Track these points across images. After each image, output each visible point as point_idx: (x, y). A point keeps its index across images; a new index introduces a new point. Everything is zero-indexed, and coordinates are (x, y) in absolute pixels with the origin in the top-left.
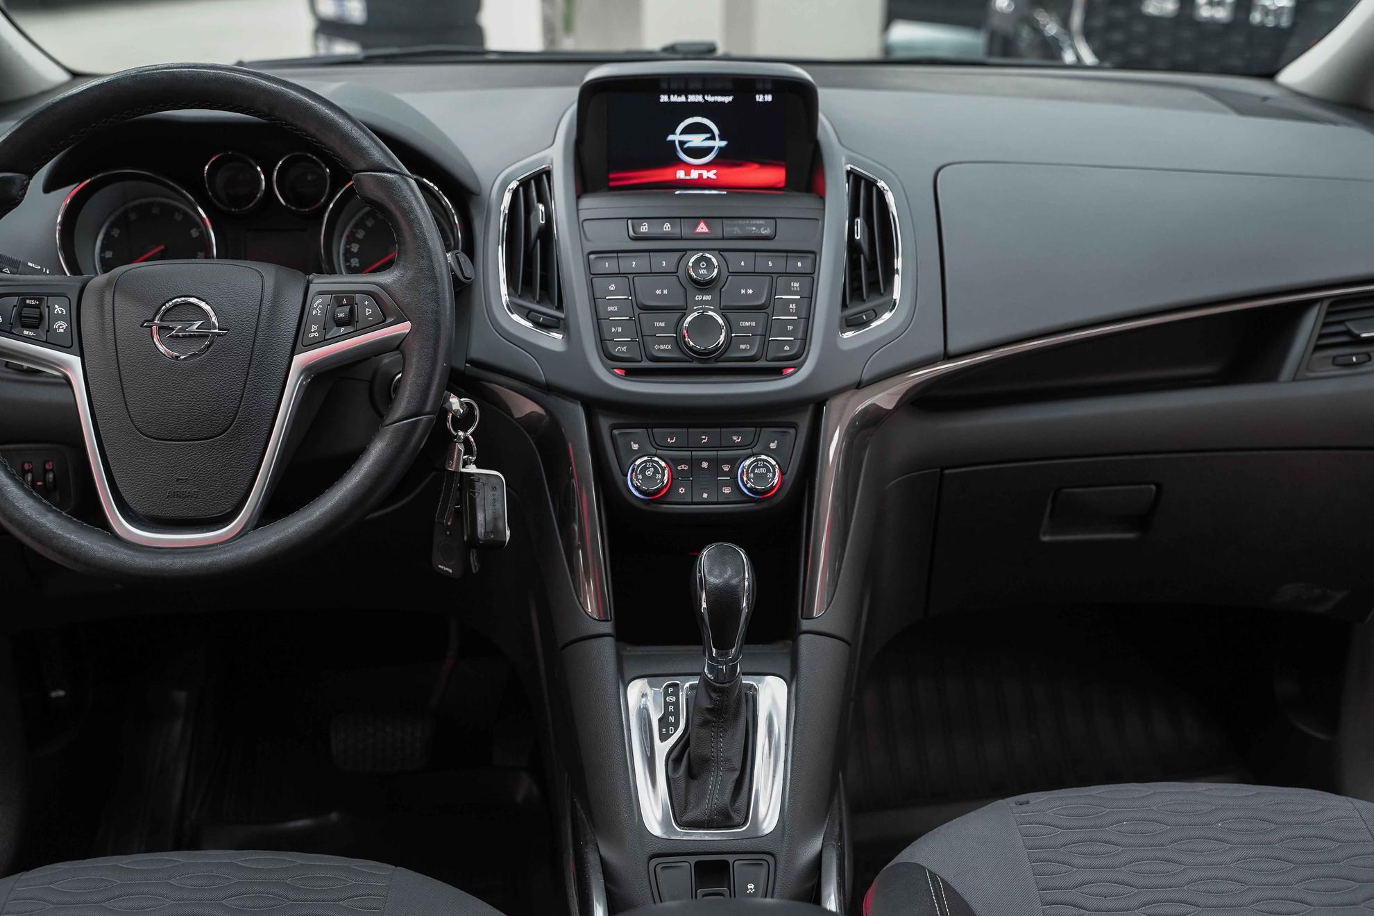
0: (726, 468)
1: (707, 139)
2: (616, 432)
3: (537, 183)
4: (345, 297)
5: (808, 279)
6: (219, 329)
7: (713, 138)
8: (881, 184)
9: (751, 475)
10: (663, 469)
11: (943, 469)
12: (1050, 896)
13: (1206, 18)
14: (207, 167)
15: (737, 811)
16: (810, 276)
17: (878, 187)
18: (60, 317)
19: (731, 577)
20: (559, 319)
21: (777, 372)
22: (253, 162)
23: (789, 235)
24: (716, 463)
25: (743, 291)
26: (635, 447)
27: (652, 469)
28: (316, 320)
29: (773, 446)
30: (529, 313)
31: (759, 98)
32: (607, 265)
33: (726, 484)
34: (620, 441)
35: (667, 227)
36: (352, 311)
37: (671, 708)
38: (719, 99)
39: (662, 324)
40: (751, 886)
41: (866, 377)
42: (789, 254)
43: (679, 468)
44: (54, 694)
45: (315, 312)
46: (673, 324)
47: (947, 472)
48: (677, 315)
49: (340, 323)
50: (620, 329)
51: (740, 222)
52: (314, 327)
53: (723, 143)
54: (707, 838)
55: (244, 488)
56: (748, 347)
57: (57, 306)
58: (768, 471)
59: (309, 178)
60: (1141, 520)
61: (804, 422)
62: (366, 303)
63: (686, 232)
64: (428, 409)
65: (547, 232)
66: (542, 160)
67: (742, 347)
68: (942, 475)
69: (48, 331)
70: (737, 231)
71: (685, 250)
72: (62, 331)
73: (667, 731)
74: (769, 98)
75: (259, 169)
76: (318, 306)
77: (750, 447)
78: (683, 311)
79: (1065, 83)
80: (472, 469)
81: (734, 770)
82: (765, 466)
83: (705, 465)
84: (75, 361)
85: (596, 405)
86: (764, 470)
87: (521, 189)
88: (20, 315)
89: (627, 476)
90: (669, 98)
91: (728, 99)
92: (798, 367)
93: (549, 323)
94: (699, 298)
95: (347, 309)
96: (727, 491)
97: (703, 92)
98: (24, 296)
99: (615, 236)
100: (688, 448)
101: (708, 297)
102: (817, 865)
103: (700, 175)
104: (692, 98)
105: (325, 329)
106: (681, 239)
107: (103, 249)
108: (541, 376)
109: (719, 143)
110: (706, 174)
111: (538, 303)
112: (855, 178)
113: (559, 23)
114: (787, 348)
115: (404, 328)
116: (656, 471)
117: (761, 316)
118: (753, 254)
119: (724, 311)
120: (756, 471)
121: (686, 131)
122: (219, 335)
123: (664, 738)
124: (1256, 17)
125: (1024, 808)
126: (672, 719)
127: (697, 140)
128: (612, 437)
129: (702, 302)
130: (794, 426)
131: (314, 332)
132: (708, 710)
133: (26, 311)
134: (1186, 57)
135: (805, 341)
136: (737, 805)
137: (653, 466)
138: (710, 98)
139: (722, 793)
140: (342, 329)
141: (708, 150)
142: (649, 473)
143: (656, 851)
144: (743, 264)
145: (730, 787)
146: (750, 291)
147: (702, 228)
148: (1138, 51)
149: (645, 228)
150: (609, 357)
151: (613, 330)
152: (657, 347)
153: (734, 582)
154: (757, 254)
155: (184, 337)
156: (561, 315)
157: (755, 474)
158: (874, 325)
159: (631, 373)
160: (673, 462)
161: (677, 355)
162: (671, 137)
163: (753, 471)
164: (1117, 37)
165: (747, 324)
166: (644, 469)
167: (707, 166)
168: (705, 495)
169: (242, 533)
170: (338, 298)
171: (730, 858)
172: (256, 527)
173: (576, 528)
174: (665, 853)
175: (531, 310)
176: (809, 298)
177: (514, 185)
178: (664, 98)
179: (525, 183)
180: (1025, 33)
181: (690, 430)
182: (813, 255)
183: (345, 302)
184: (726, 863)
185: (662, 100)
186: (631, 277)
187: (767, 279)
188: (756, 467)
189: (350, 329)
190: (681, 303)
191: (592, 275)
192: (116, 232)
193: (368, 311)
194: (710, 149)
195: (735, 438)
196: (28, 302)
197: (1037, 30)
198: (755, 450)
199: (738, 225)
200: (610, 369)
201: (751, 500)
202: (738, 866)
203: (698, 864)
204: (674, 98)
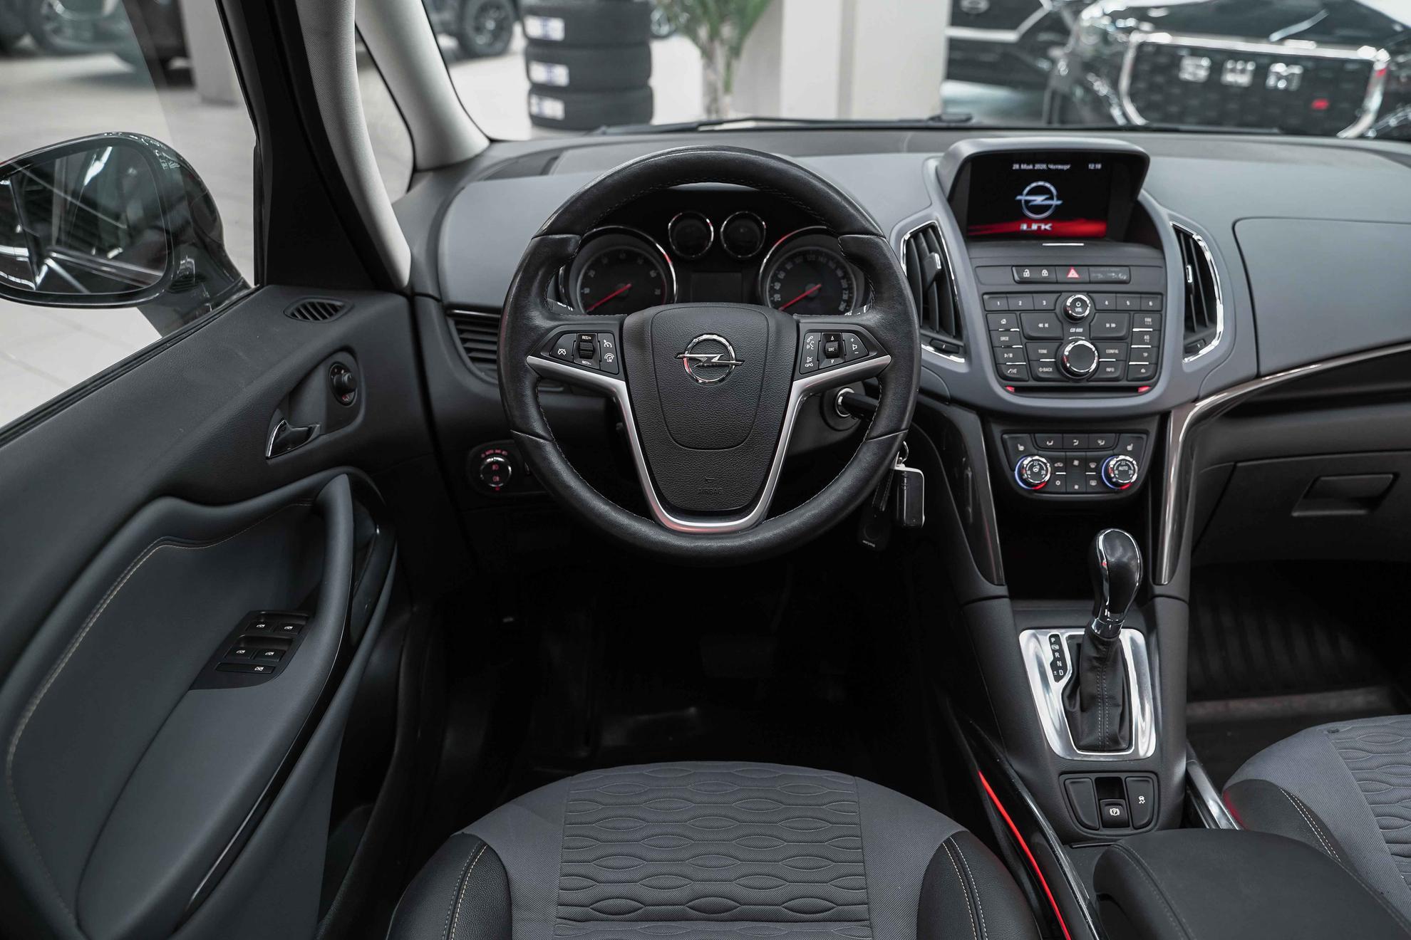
0: (1093, 466)
1: (1046, 199)
2: (1006, 436)
3: (926, 235)
4: (832, 335)
5: (1157, 316)
6: (736, 361)
7: (1051, 198)
8: (1196, 237)
9: (1116, 472)
10: (1045, 464)
11: (1237, 462)
12: (1380, 809)
13: (1230, 82)
14: (670, 224)
15: (1123, 738)
16: (1159, 313)
17: (1193, 239)
18: (608, 350)
19: (1123, 556)
20: (958, 346)
21: (1133, 390)
22: (703, 216)
23: (1142, 280)
24: (1085, 462)
25: (1108, 325)
26: (1021, 448)
27: (1038, 467)
28: (810, 353)
29: (1130, 448)
30: (932, 340)
31: (1091, 166)
32: (999, 304)
33: (1092, 478)
34: (1009, 444)
35: (1045, 273)
36: (840, 346)
37: (1057, 655)
38: (1060, 167)
39: (1045, 351)
40: (1142, 798)
41: (1202, 394)
42: (1143, 295)
43: (1056, 465)
44: (506, 620)
45: (808, 347)
46: (1053, 354)
47: (1240, 464)
48: (1055, 345)
49: (830, 356)
50: (1011, 355)
51: (1102, 269)
52: (809, 359)
53: (1059, 202)
54: (1102, 759)
55: (758, 486)
56: (1113, 370)
57: (605, 341)
58: (1130, 468)
59: (742, 230)
60: (1372, 501)
61: (1153, 428)
62: (852, 340)
63: (1061, 277)
64: (903, 427)
65: (943, 277)
66: (927, 217)
67: (1108, 370)
68: (1235, 466)
69: (600, 361)
70: (1100, 277)
71: (1061, 292)
72: (611, 361)
73: (1058, 673)
74: (1099, 166)
75: (708, 221)
76: (811, 342)
77: (1114, 450)
78: (1061, 341)
80: (902, 467)
81: (1118, 706)
82: (1127, 465)
83: (1076, 463)
84: (620, 385)
85: (990, 415)
86: (1126, 468)
87: (912, 240)
88: (578, 348)
89: (1015, 470)
90: (1020, 166)
91: (1066, 167)
92: (1152, 386)
93: (948, 349)
94: (1073, 330)
95: (836, 344)
96: (1093, 483)
97: (1047, 162)
98: (581, 333)
99: (1003, 279)
100: (1063, 449)
101: (1080, 330)
102: (1188, 780)
103: (1039, 227)
104: (1038, 166)
105: (818, 360)
106: (1057, 283)
108: (947, 392)
109: (1055, 202)
110: (1043, 227)
111: (938, 332)
112: (1178, 231)
113: (720, 85)
114: (1143, 371)
115: (886, 359)
116: (1041, 468)
117: (1123, 345)
118: (1114, 295)
119: (1092, 340)
120: (1120, 468)
121: (1031, 193)
122: (736, 365)
123: (1058, 678)
124: (1271, 81)
125: (1336, 735)
126: (1059, 664)
127: (1039, 200)
128: (1004, 442)
129: (1075, 334)
130: (1147, 432)
131: (809, 362)
132: (1095, 658)
133: (583, 345)
135: (1157, 365)
136: (1122, 733)
137: (1039, 464)
138: (1052, 167)
139: (1111, 724)
140: (833, 361)
141: (1046, 208)
142: (1036, 470)
143: (1064, 769)
144: (1107, 303)
145: (1117, 719)
146: (1113, 325)
147: (1073, 274)
148: (1174, 109)
149: (1027, 274)
150: (1002, 377)
151: (1006, 356)
152: (1041, 369)
153: (1125, 560)
154: (1118, 295)
155: (708, 366)
156: (961, 343)
157: (1119, 471)
158: (1203, 352)
159: (1019, 390)
160: (1052, 460)
161: (1056, 376)
162: (1019, 198)
163: (1117, 469)
165: (1112, 351)
166: (1032, 466)
167: (1045, 221)
168: (1076, 487)
169: (756, 525)
170: (828, 335)
171: (1123, 776)
172: (768, 517)
174: (1072, 771)
175: (933, 339)
176: (1159, 331)
177: (907, 237)
178: (1016, 167)
179: (915, 236)
181: (1064, 435)
182: (1161, 295)
183: (832, 338)
184: (1119, 779)
185: (1014, 168)
186: (1018, 313)
187: (1126, 315)
188: (1120, 465)
189: (840, 361)
190: (1058, 333)
191: (987, 312)
192: (592, 274)
193: (855, 347)
194: (1048, 207)
195: (1100, 442)
196: (583, 337)
197: (1088, 89)
198: (1116, 451)
199: (1101, 272)
200: (1004, 387)
201: (1111, 491)
202: (1130, 781)
203: (1098, 780)
204: (1024, 167)
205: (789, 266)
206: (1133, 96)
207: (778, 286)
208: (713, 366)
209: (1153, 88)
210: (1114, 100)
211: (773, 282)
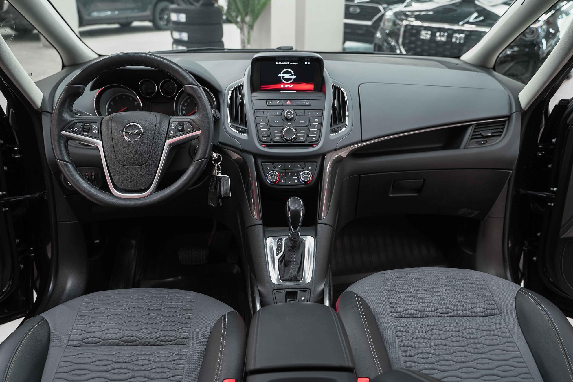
0: (296, 175)
1: (290, 76)
2: (263, 164)
3: (239, 89)
4: (181, 123)
5: (320, 118)
6: (143, 133)
7: (292, 75)
8: (342, 89)
9: (303, 177)
10: (277, 175)
11: (360, 175)
12: (391, 301)
13: (439, 40)
14: (139, 83)
15: (299, 276)
16: (321, 117)
17: (341, 90)
18: (95, 129)
19: (297, 207)
20: (246, 130)
21: (311, 146)
22: (154, 83)
23: (315, 105)
24: (293, 173)
25: (301, 122)
26: (269, 168)
27: (274, 175)
28: (172, 129)
29: (310, 168)
30: (237, 128)
31: (306, 63)
32: (260, 114)
33: (296, 179)
34: (264, 166)
35: (278, 102)
36: (183, 127)
37: (279, 246)
38: (294, 63)
39: (277, 131)
40: (303, 298)
41: (338, 147)
42: (315, 110)
43: (282, 174)
44: (96, 242)
45: (172, 128)
46: (280, 132)
47: (361, 176)
48: (281, 129)
49: (180, 131)
50: (264, 133)
51: (300, 100)
52: (172, 132)
53: (295, 77)
54: (290, 284)
55: (152, 180)
56: (302, 138)
57: (94, 126)
58: (308, 175)
59: (170, 87)
60: (419, 190)
61: (319, 161)
62: (188, 125)
63: (284, 104)
64: (206, 157)
65: (242, 104)
66: (241, 82)
67: (301, 138)
68: (360, 177)
69: (92, 133)
70: (299, 103)
71: (284, 109)
72: (96, 133)
73: (278, 253)
74: (309, 63)
75: (155, 84)
76: (173, 126)
77: (303, 168)
78: (283, 127)
79: (397, 59)
80: (220, 175)
81: (298, 264)
82: (307, 174)
83: (289, 174)
84: (100, 142)
85: (257, 156)
86: (307, 175)
87: (234, 90)
88: (83, 128)
89: (266, 177)
90: (279, 63)
91: (296, 63)
92: (317, 144)
93: (242, 131)
94: (288, 123)
95: (182, 126)
96: (296, 181)
97: (289, 61)
98: (84, 123)
99: (263, 105)
100: (284, 168)
101: (291, 123)
102: (323, 291)
103: (288, 86)
104: (286, 63)
105: (175, 133)
106: (282, 106)
107: (108, 108)
108: (241, 147)
109: (294, 77)
110: (290, 86)
111: (239, 125)
112: (335, 88)
113: (246, 41)
114: (314, 139)
115: (199, 132)
116: (275, 175)
117: (306, 129)
118: (304, 110)
119: (295, 127)
120: (305, 175)
121: (284, 73)
122: (143, 134)
123: (277, 255)
124: (454, 40)
125: (383, 275)
126: (280, 249)
127: (287, 76)
128: (262, 166)
129: (289, 125)
130: (316, 162)
131: (172, 133)
132: (290, 246)
133: (85, 127)
134: (433, 52)
135: (320, 136)
136: (299, 274)
138: (291, 63)
139: (294, 271)
140: (180, 133)
141: (290, 79)
142: (273, 176)
143: (275, 288)
144: (301, 113)
145: (297, 269)
146: (303, 122)
147: (289, 102)
148: (419, 50)
149: (271, 102)
150: (260, 141)
151: (262, 133)
152: (275, 138)
153: (298, 208)
154: (305, 110)
155: (133, 135)
156: (247, 129)
158: (340, 132)
159: (268, 146)
160: (280, 173)
161: (281, 141)
162: (279, 75)
163: (304, 175)
164: (413, 46)
165: (302, 131)
166: (272, 175)
167: (290, 84)
168: (290, 183)
169: (151, 194)
170: (179, 123)
171: (297, 290)
172: (155, 192)
173: (251, 192)
174: (278, 289)
175: (237, 127)
176: (321, 124)
177: (232, 89)
178: (277, 63)
179: (235, 89)
180: (385, 44)
181: (285, 163)
182: (322, 110)
183: (181, 124)
184: (296, 291)
185: (277, 64)
186: (267, 117)
187: (308, 118)
188: (305, 174)
189: (183, 133)
190: (282, 125)
191: (256, 117)
192: (112, 103)
193: (188, 127)
194: (291, 79)
195: (298, 166)
196: (85, 124)
197: (389, 43)
198: (304, 169)
199: (300, 102)
200: (261, 145)
201: (304, 184)
202: (299, 292)
203: (287, 292)
204: (280, 63)
205: (189, 101)
206: (404, 45)
207: (184, 108)
208: (135, 135)
209: (411, 42)
210: (397, 47)
211: (182, 106)
